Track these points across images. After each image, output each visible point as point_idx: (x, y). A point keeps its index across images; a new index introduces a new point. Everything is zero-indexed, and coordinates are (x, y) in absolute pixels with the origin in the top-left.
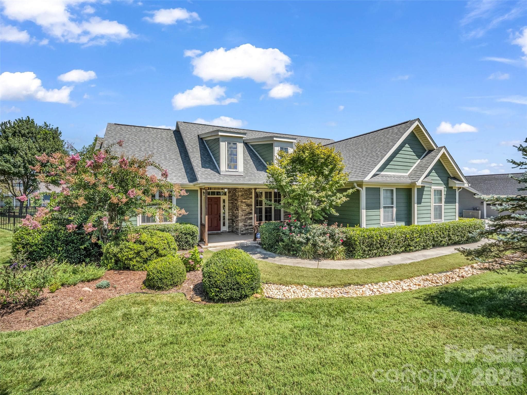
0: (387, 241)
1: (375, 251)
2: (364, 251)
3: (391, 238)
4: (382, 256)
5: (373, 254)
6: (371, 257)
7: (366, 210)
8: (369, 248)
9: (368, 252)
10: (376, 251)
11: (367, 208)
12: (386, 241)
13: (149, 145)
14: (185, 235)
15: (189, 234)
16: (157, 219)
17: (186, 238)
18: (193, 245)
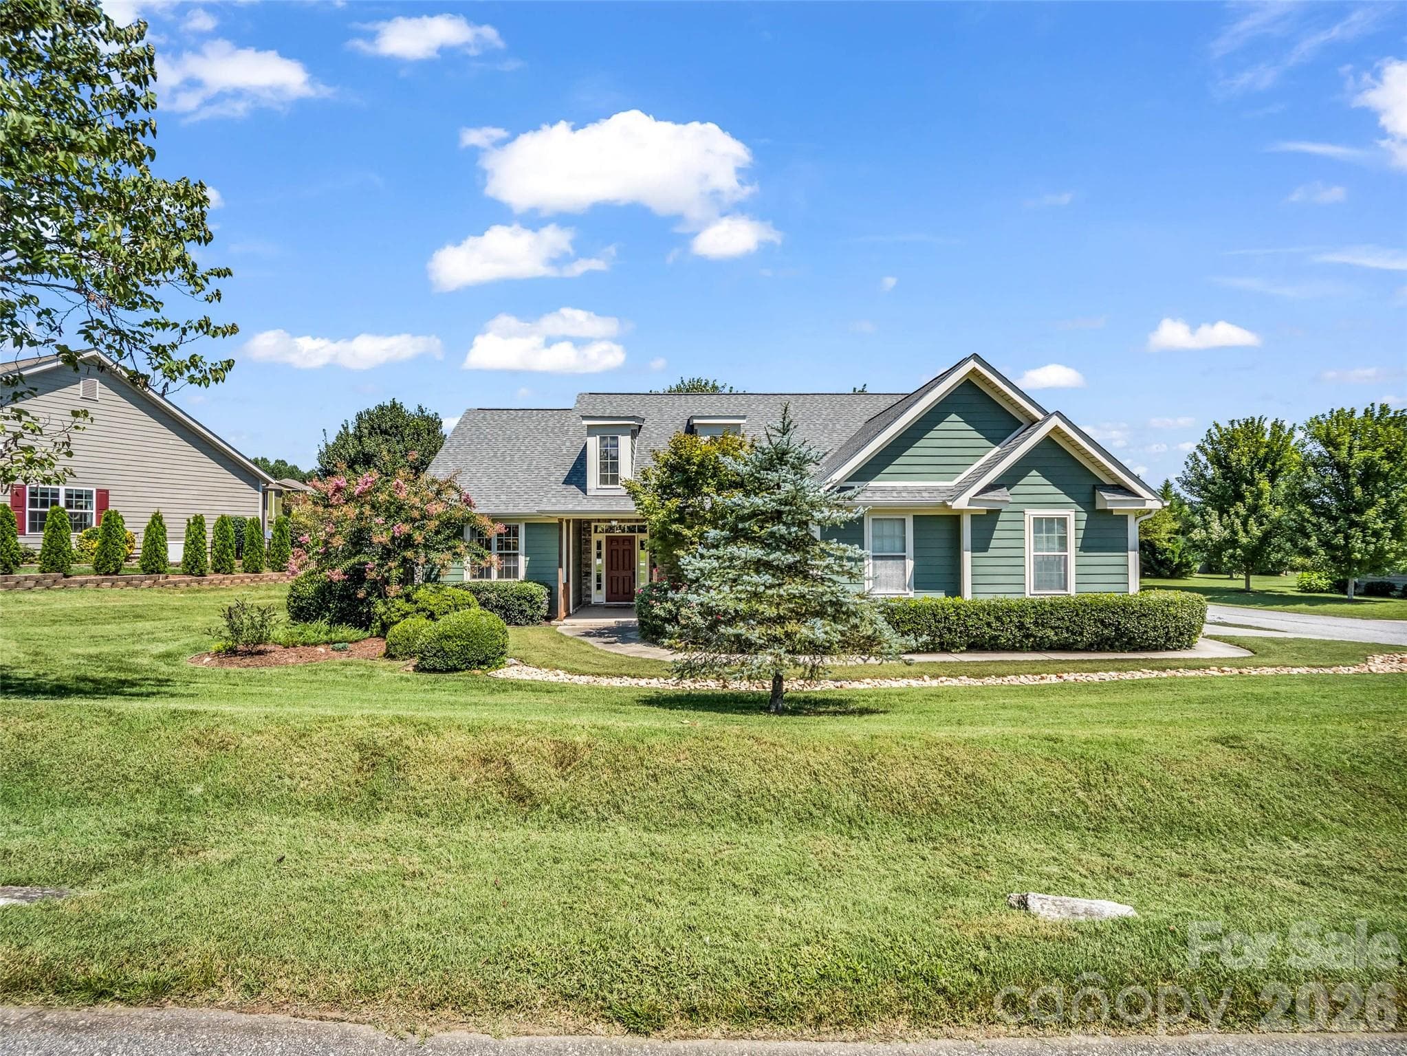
14: (518, 600)
15: (525, 598)
16: (494, 573)
17: (520, 605)
18: (532, 618)
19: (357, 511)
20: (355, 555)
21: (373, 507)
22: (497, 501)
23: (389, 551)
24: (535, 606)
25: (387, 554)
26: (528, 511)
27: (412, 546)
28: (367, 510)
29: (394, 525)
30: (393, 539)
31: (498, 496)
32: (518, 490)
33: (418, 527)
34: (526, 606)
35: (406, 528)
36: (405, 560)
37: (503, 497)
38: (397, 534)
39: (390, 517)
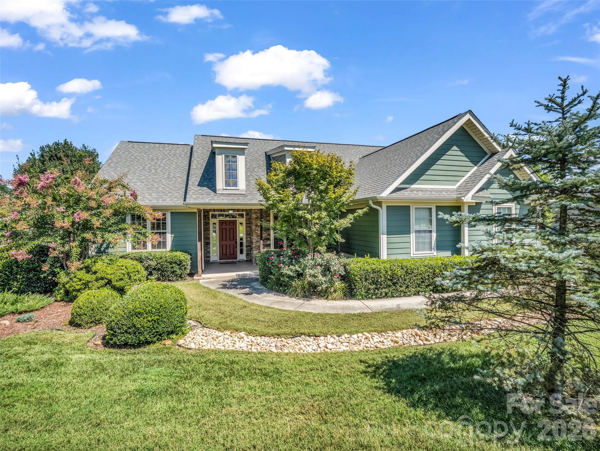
0: (403, 276)
1: (384, 290)
2: (369, 289)
3: (410, 274)
4: (397, 296)
5: (381, 294)
6: (379, 298)
7: (387, 235)
8: (374, 286)
9: (374, 291)
10: (387, 290)
11: (389, 233)
12: (401, 276)
13: (156, 163)
14: (171, 264)
15: (176, 263)
16: (149, 245)
17: (172, 267)
18: (181, 276)
19: (40, 201)
20: (39, 237)
21: (54, 199)
22: (150, 197)
23: (70, 233)
24: (183, 268)
25: (67, 235)
26: (173, 204)
27: (91, 228)
28: (49, 200)
29: (73, 213)
30: (73, 223)
31: (150, 194)
32: (164, 191)
33: (95, 214)
34: (176, 268)
35: (85, 215)
36: (84, 240)
37: (154, 195)
38: (77, 220)
39: (69, 206)
